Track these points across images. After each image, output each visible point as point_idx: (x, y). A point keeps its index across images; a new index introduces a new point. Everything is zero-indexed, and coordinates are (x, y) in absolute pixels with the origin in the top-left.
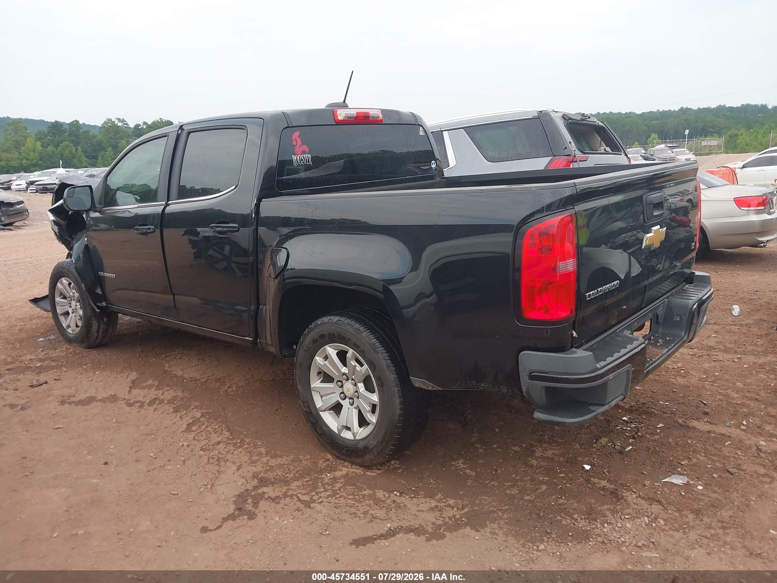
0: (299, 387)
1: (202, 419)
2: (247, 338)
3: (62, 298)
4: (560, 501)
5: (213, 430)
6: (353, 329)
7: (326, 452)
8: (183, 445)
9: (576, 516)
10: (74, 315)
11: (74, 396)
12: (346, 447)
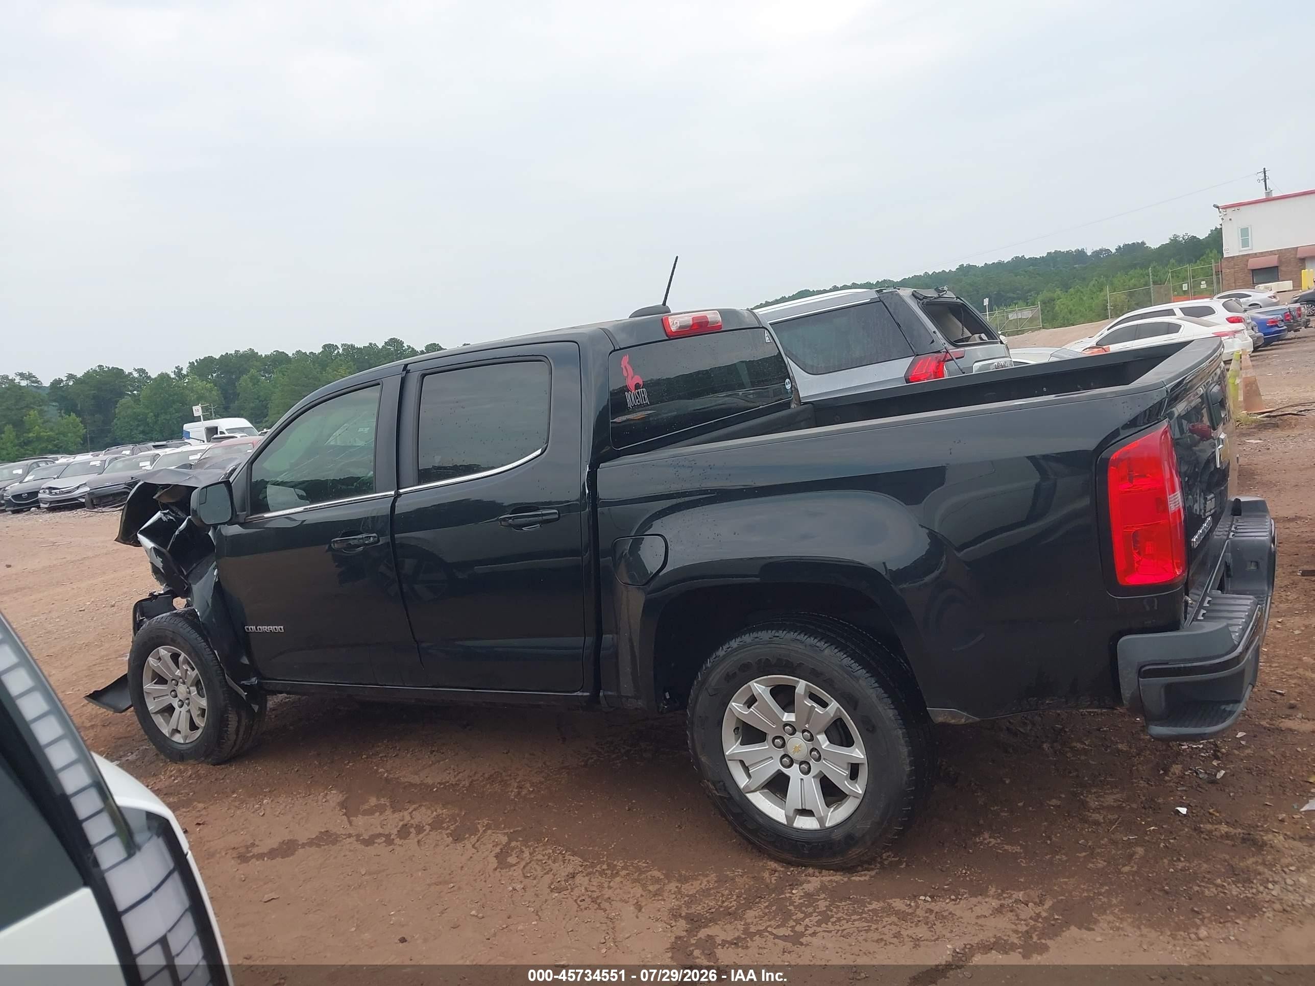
0: (703, 759)
1: (513, 844)
2: (579, 694)
3: (155, 683)
4: (1180, 865)
5: (546, 857)
6: (806, 646)
7: (763, 859)
8: (514, 889)
9: (1219, 881)
10: (184, 709)
11: (253, 845)
12: (808, 843)
